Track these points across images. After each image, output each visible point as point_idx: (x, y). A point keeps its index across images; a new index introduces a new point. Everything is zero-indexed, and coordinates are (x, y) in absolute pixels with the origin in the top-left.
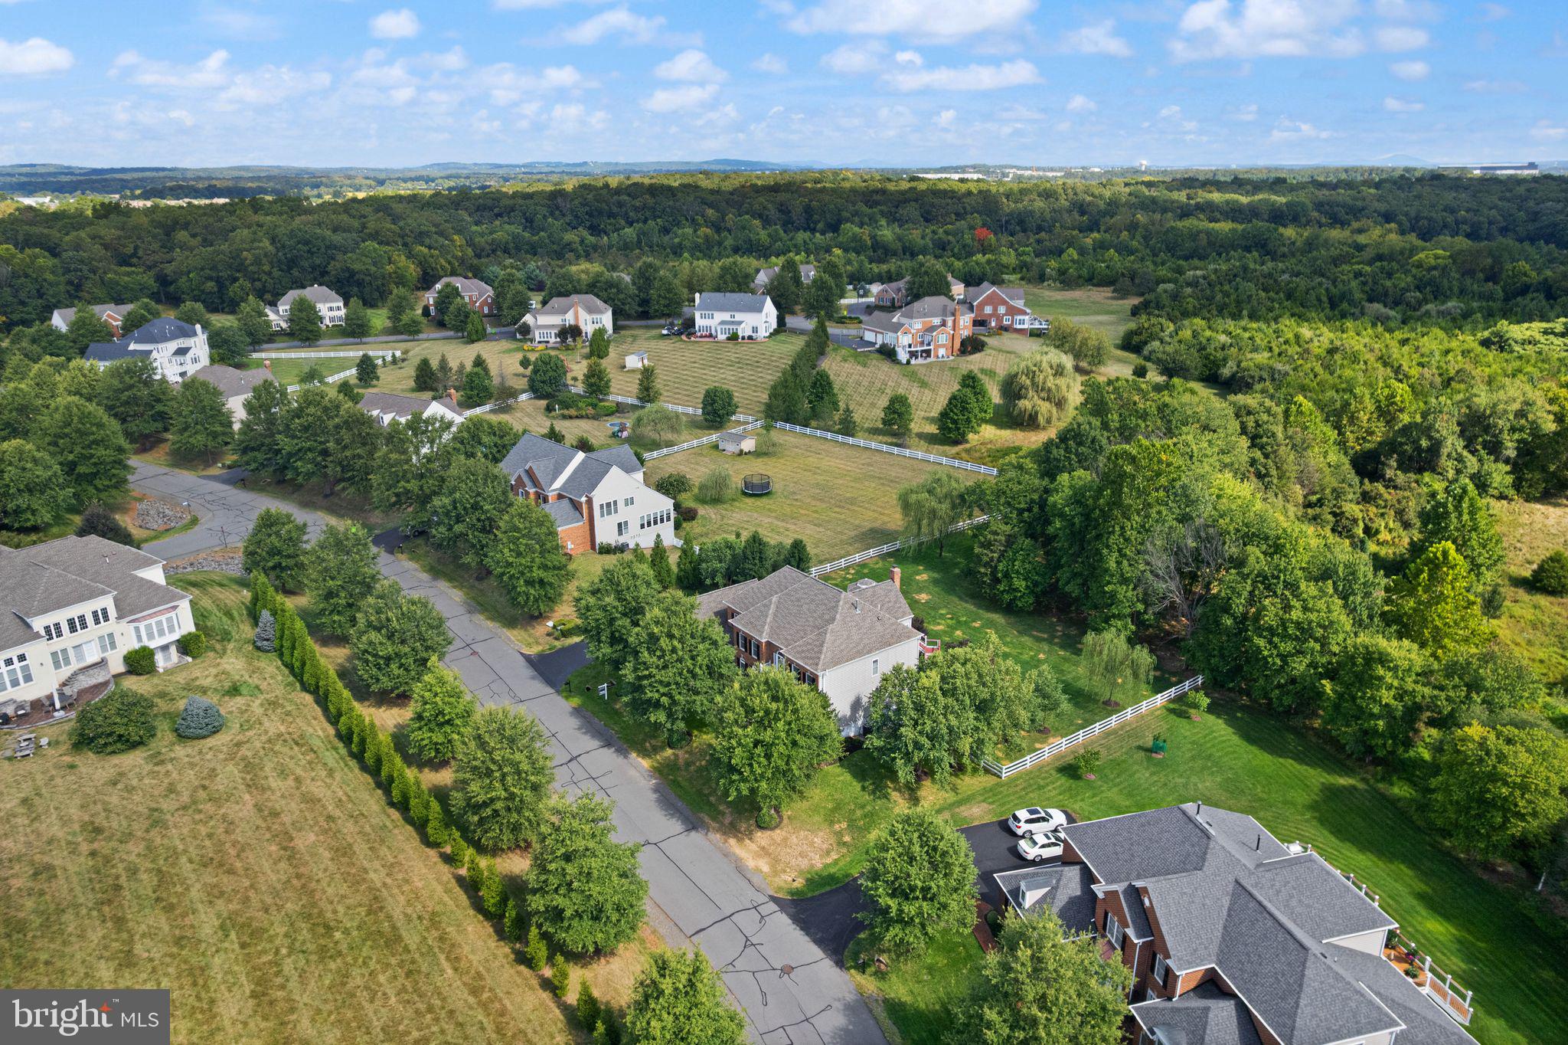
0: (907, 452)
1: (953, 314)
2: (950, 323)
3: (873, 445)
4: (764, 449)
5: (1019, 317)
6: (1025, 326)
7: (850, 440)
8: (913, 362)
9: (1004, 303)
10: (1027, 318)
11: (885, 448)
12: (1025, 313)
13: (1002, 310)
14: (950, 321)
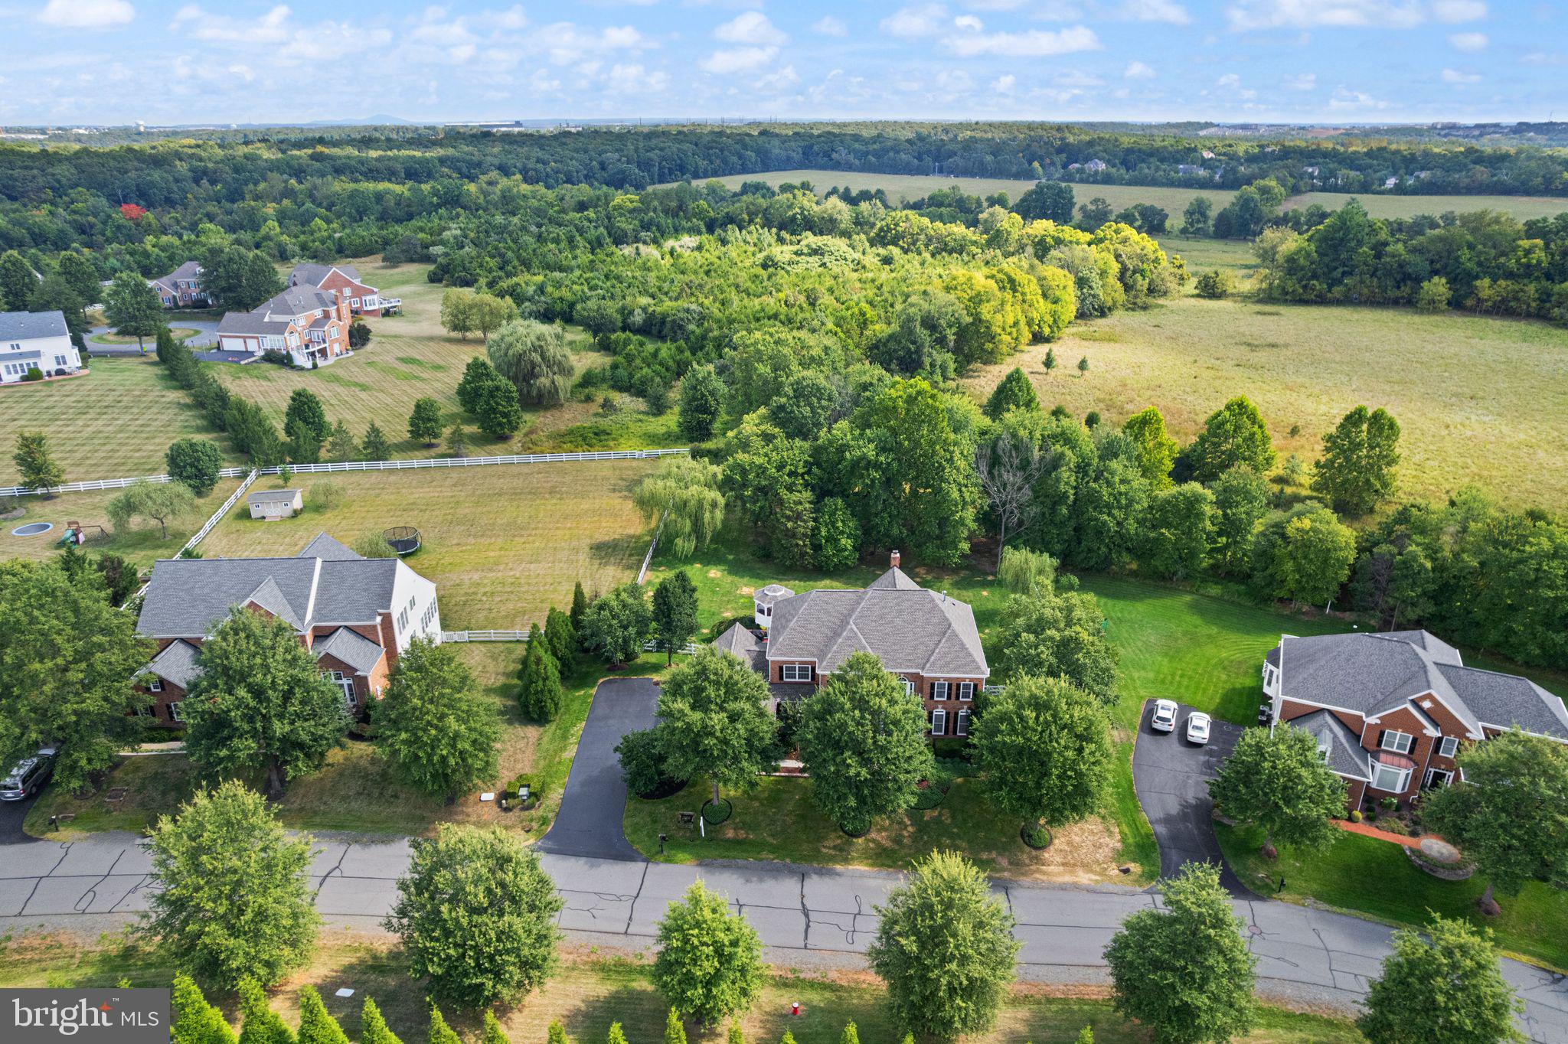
0: (465, 461)
1: (335, 303)
2: (334, 314)
3: (415, 463)
4: (321, 499)
5: (368, 298)
6: (376, 307)
7: (382, 465)
8: (320, 362)
9: (349, 284)
10: (375, 297)
11: (432, 463)
12: (373, 292)
13: (347, 292)
14: (333, 310)
